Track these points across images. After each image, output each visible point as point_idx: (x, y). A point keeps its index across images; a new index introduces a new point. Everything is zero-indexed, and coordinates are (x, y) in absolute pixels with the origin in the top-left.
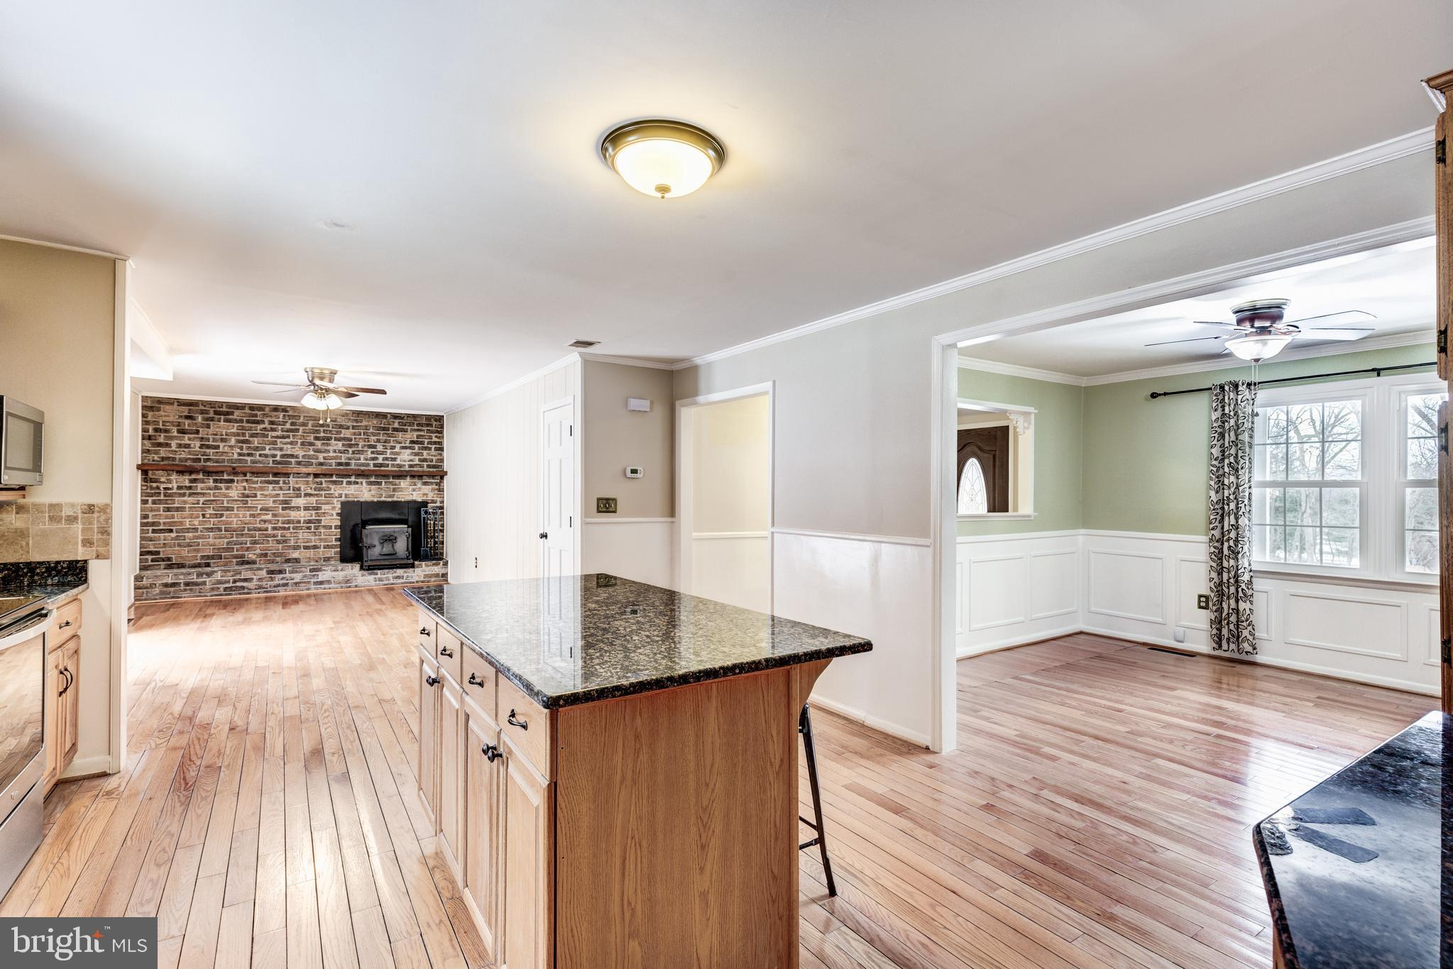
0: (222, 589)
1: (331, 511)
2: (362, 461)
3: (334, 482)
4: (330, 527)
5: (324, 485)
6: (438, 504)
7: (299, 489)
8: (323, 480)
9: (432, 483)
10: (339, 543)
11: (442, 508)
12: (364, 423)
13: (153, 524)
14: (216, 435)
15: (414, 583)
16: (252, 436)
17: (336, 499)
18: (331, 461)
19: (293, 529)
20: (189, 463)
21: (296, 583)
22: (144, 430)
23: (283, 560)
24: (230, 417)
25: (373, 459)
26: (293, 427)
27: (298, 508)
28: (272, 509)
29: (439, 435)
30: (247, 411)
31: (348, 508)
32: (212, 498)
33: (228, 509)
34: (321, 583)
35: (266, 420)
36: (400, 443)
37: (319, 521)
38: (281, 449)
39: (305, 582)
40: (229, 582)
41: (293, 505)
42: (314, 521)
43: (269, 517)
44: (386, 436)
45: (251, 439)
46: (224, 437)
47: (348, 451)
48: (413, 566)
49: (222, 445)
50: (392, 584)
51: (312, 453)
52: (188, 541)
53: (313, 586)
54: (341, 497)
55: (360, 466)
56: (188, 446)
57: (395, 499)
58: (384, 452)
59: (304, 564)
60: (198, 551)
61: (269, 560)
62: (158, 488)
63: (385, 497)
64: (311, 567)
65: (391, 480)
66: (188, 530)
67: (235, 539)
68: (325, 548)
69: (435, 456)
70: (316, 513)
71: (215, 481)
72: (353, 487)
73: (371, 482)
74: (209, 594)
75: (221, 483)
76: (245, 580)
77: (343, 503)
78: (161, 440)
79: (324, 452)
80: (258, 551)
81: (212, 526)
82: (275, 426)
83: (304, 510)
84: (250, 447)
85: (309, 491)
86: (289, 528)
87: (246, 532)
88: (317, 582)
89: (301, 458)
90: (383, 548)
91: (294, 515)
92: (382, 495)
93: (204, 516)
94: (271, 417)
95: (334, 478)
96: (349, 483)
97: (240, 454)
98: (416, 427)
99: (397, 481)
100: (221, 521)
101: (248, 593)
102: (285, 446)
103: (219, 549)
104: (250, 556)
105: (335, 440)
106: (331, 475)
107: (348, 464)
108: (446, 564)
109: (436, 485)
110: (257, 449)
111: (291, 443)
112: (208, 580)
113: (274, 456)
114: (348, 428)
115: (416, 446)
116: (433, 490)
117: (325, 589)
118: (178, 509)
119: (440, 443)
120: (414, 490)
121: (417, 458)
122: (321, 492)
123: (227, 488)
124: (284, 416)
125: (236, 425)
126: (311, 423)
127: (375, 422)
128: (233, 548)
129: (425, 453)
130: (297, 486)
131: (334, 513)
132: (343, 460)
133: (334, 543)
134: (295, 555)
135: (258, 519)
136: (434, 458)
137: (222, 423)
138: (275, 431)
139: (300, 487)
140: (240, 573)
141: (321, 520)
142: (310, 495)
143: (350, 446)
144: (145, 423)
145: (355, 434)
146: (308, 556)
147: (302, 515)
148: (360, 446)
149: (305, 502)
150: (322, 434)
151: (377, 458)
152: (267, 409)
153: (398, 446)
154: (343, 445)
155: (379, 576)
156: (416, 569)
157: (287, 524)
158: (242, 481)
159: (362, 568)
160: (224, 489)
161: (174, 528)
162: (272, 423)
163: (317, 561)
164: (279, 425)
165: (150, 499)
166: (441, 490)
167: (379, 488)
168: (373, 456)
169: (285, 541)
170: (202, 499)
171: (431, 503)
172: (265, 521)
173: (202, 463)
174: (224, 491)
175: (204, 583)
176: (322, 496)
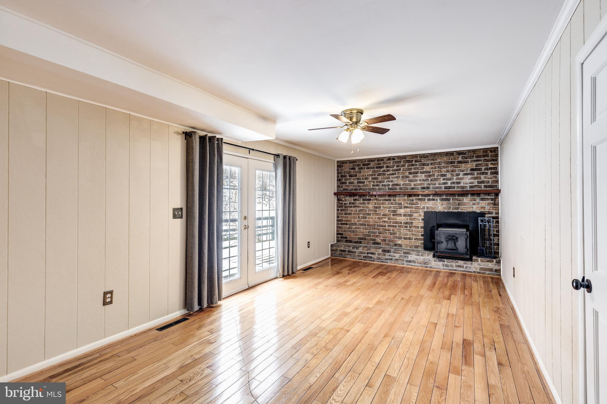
0: (362, 257)
1: (418, 217)
2: (437, 185)
3: (420, 200)
4: (418, 227)
5: (414, 201)
6: (494, 215)
7: (401, 204)
8: (414, 198)
9: (488, 199)
10: (423, 237)
11: (498, 218)
12: (438, 160)
13: (341, 221)
14: (363, 176)
15: (471, 272)
16: (379, 175)
17: (421, 210)
18: (418, 186)
19: (398, 227)
20: (353, 191)
21: (396, 260)
22: (338, 177)
23: (393, 244)
24: (369, 166)
25: (444, 184)
26: (398, 168)
27: (400, 215)
28: (388, 215)
29: (494, 162)
30: (376, 162)
31: (429, 216)
32: (362, 209)
33: (369, 214)
34: (410, 261)
35: (385, 166)
36: (463, 171)
37: (412, 223)
38: (392, 181)
39: (401, 260)
40: (365, 253)
41: (398, 213)
42: (409, 223)
43: (386, 219)
44: (453, 167)
45: (378, 177)
46: (367, 177)
47: (428, 179)
48: (471, 260)
49: (366, 181)
50: (455, 270)
51: (407, 182)
52: (353, 229)
53: (405, 263)
54: (424, 209)
55: (436, 188)
56: (352, 183)
57: (460, 210)
58: (452, 178)
59: (404, 248)
60: (356, 235)
61: (387, 243)
62: (342, 203)
63: (452, 209)
64: (404, 251)
65: (457, 197)
66: (353, 224)
67: (371, 230)
68: (415, 240)
69: (491, 178)
70: (410, 218)
71: (363, 200)
72: (431, 202)
73: (443, 199)
74: (357, 258)
75: (365, 201)
76: (372, 253)
77: (425, 213)
78: (343, 181)
79: (414, 181)
80: (381, 238)
81: (362, 223)
82: (389, 169)
83: (404, 216)
84: (377, 181)
85: (406, 205)
86: (396, 226)
87: (376, 227)
88: (408, 261)
89: (402, 185)
90: (448, 244)
91: (399, 219)
92: (450, 207)
93: (359, 217)
94: (387, 163)
95: (420, 197)
96: (429, 200)
97: (373, 185)
98: (475, 159)
99: (461, 198)
100: (366, 220)
101: (373, 261)
102: (394, 179)
103: (365, 235)
104: (378, 240)
105: (420, 174)
106: (418, 195)
107: (428, 188)
108: (499, 262)
109: (492, 200)
110: (380, 182)
111: (397, 177)
112: (357, 251)
113: (389, 185)
114: (428, 165)
115: (476, 173)
116: (489, 204)
117: (412, 266)
118: (349, 214)
119: (496, 168)
120: (474, 204)
121: (476, 181)
122: (413, 206)
123: (368, 203)
124: (393, 162)
125: (371, 170)
126: (407, 164)
127: (445, 159)
128: (371, 235)
129: (482, 177)
130: (400, 202)
131: (420, 218)
132: (425, 186)
133: (420, 237)
134: (399, 242)
135: (382, 220)
136: (490, 180)
137: (366, 170)
138: (389, 171)
139: (401, 203)
140: (370, 249)
141: (413, 222)
142: (407, 207)
143: (429, 176)
144: (338, 173)
145: (432, 168)
146: (406, 243)
147: (403, 219)
148: (436, 176)
149: (404, 211)
150: (413, 171)
151: (447, 183)
152: (385, 160)
153: (462, 173)
154: (425, 176)
155: (446, 263)
156: (473, 263)
157: (395, 224)
158: (374, 200)
159: (434, 256)
160: (367, 204)
161: (348, 223)
162: (387, 167)
163: (411, 247)
164: (391, 168)
165: (340, 209)
166: (496, 204)
167: (449, 203)
168: (444, 181)
169: (394, 234)
170: (358, 209)
171: (488, 214)
172: (385, 222)
173: (358, 191)
174: (367, 205)
175: (355, 252)
176: (413, 208)
